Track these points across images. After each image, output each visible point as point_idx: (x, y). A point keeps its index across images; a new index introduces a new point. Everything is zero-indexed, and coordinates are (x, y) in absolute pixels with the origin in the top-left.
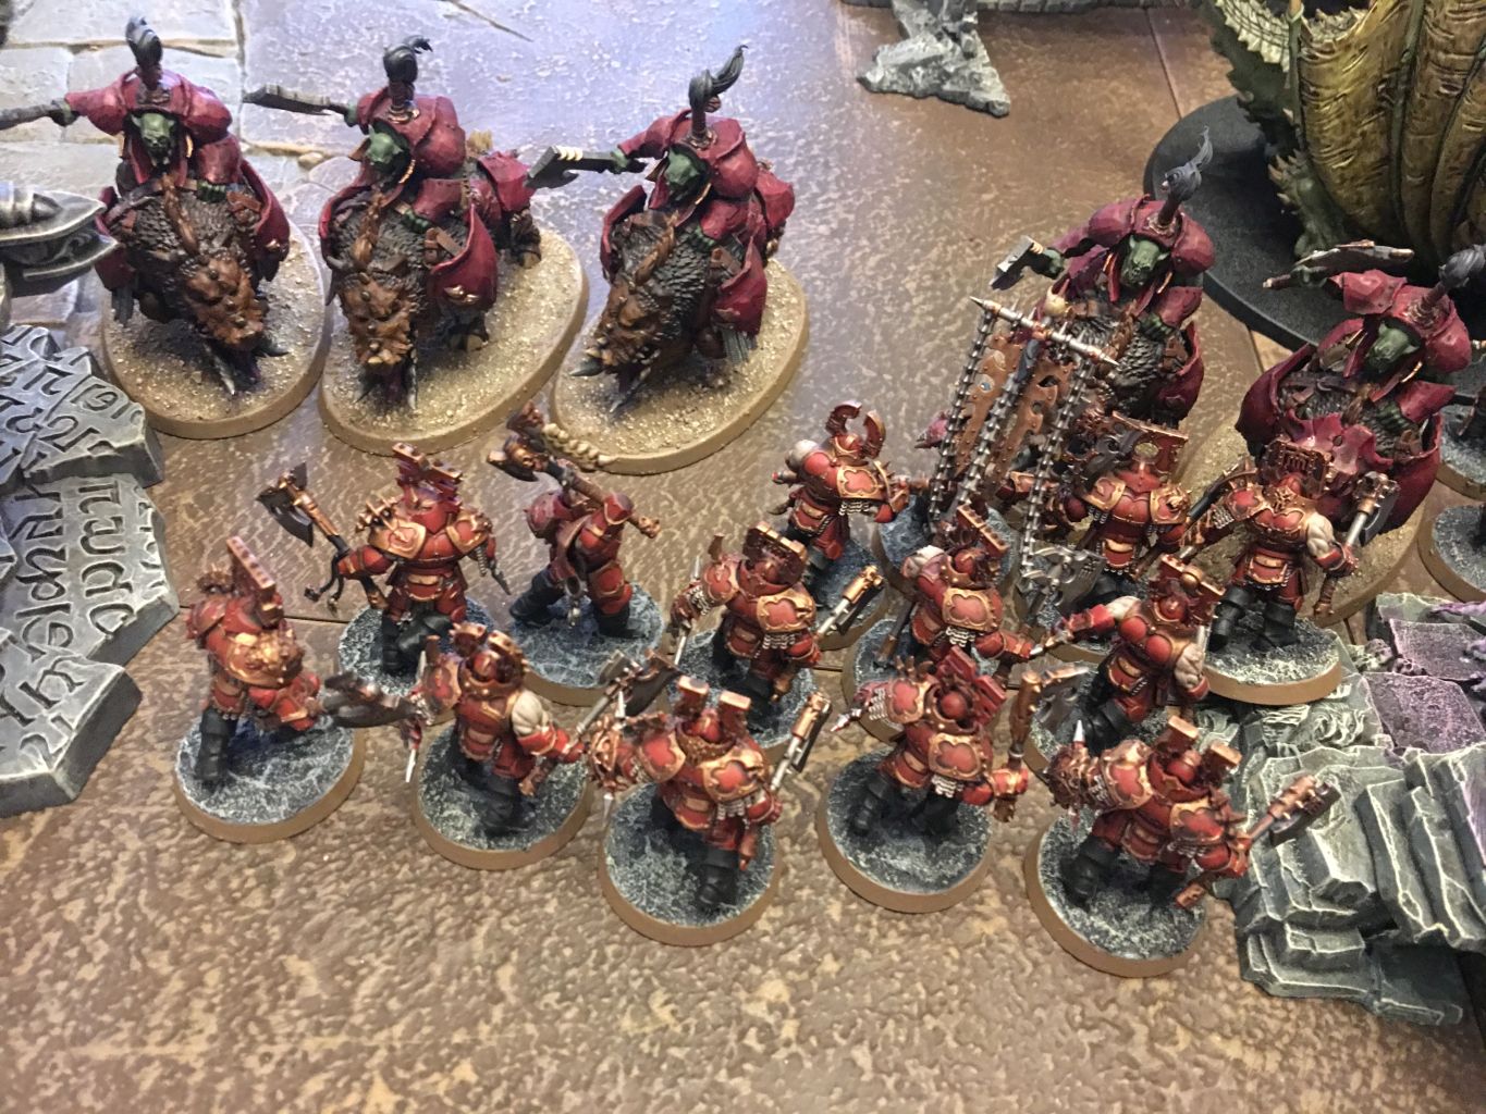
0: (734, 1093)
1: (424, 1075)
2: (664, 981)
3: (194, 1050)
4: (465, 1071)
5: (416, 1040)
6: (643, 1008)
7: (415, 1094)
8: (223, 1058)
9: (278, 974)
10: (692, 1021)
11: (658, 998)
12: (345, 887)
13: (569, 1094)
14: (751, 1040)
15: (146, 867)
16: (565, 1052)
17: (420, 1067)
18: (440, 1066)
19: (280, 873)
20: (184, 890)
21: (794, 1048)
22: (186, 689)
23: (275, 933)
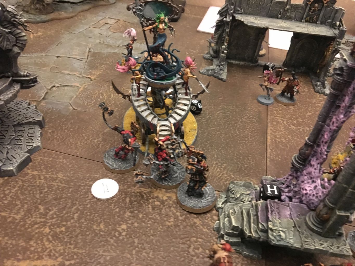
0: (110, 242)
1: (56, 228)
2: (104, 222)
3: (18, 217)
4: (63, 229)
5: (56, 222)
6: (99, 225)
7: (53, 231)
8: (23, 219)
9: (37, 208)
10: (107, 229)
11: (102, 224)
12: (54, 196)
13: (80, 236)
14: (117, 234)
15: (21, 188)
16: (82, 229)
17: (56, 227)
18: (59, 227)
19: (43, 192)
20: (26, 192)
21: (124, 237)
22: (38, 161)
23: (39, 201)
